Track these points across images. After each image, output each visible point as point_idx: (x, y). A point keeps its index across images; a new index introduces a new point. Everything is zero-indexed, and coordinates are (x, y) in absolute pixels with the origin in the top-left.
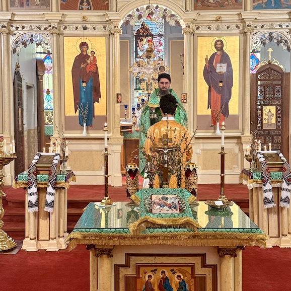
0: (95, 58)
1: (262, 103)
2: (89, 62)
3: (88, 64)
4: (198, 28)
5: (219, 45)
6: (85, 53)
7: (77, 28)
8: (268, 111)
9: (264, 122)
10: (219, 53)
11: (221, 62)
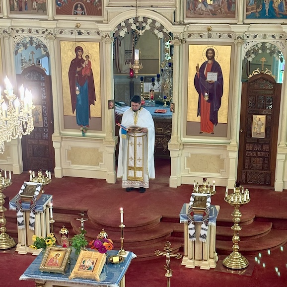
0: (89, 62)
2: (84, 66)
3: (83, 68)
4: (190, 36)
5: (210, 54)
6: (80, 58)
7: (72, 33)
8: (258, 120)
9: (253, 131)
10: (210, 62)
11: (212, 71)
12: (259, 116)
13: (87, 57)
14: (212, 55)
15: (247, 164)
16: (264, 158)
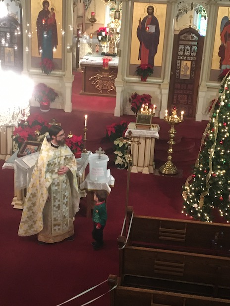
0: (54, 14)
1: (181, 58)
2: (49, 16)
3: (49, 18)
5: (150, 11)
6: (46, 10)
8: (185, 65)
9: (181, 73)
10: (150, 17)
11: (151, 24)
12: (185, 62)
13: (52, 9)
14: (151, 11)
15: (175, 100)
16: (188, 95)
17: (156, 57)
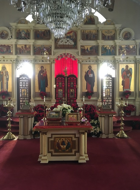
0: (46, 72)
2: (44, 73)
4: (82, 61)
5: (90, 67)
6: (43, 70)
7: (40, 61)
8: (107, 91)
10: (90, 70)
13: (45, 70)
17: (94, 88)
